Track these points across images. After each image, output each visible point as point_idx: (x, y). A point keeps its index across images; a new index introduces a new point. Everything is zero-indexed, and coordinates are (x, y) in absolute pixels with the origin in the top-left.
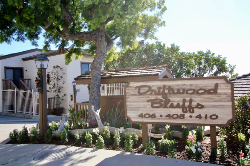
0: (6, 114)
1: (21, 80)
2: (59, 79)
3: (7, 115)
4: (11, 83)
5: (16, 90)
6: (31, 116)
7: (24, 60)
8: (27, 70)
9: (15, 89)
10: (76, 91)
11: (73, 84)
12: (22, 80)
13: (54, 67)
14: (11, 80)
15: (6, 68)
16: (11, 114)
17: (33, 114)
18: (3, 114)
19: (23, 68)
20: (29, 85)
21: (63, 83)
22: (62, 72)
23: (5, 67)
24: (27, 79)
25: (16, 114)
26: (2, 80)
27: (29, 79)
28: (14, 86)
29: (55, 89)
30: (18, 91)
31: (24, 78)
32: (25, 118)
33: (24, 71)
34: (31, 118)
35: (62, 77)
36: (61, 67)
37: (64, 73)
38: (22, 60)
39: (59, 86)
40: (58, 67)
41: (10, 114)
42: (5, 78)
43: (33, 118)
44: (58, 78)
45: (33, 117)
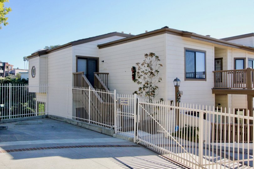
0: (76, 123)
1: (96, 75)
2: (154, 75)
3: (77, 125)
4: (84, 78)
5: (90, 89)
6: (112, 131)
7: (100, 47)
8: (103, 61)
9: (90, 87)
10: (180, 95)
11: (176, 83)
12: (98, 74)
13: (146, 55)
14: (83, 74)
15: (79, 58)
16: (84, 125)
17: (114, 128)
18: (72, 123)
19: (99, 58)
20: (106, 81)
21: (159, 81)
22: (159, 62)
23: (76, 56)
24: (104, 74)
25: (90, 125)
26: (73, 73)
27: (106, 74)
28: (87, 82)
29: (147, 90)
30: (94, 90)
31: (100, 72)
32: (102, 133)
33: (100, 63)
34: (111, 135)
35: (157, 71)
36: (156, 55)
37: (161, 65)
38: (98, 48)
39: (152, 86)
40: (152, 54)
41: (82, 123)
42: (77, 71)
43: (114, 135)
44: (152, 73)
45: (114, 133)
